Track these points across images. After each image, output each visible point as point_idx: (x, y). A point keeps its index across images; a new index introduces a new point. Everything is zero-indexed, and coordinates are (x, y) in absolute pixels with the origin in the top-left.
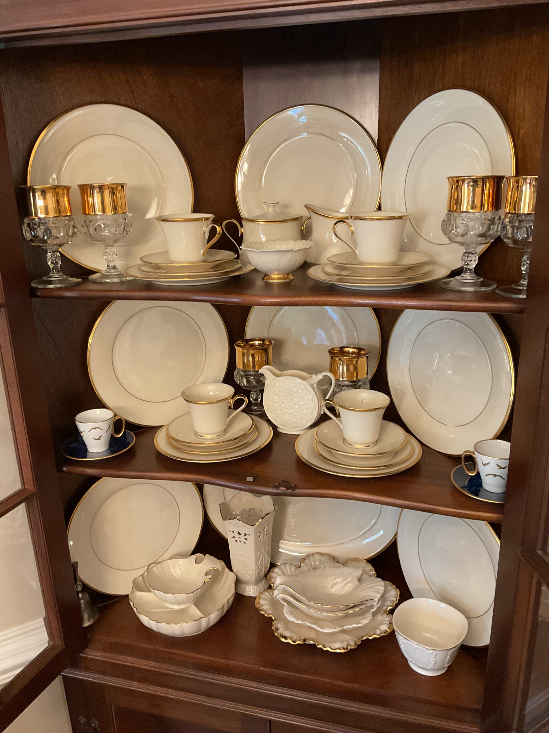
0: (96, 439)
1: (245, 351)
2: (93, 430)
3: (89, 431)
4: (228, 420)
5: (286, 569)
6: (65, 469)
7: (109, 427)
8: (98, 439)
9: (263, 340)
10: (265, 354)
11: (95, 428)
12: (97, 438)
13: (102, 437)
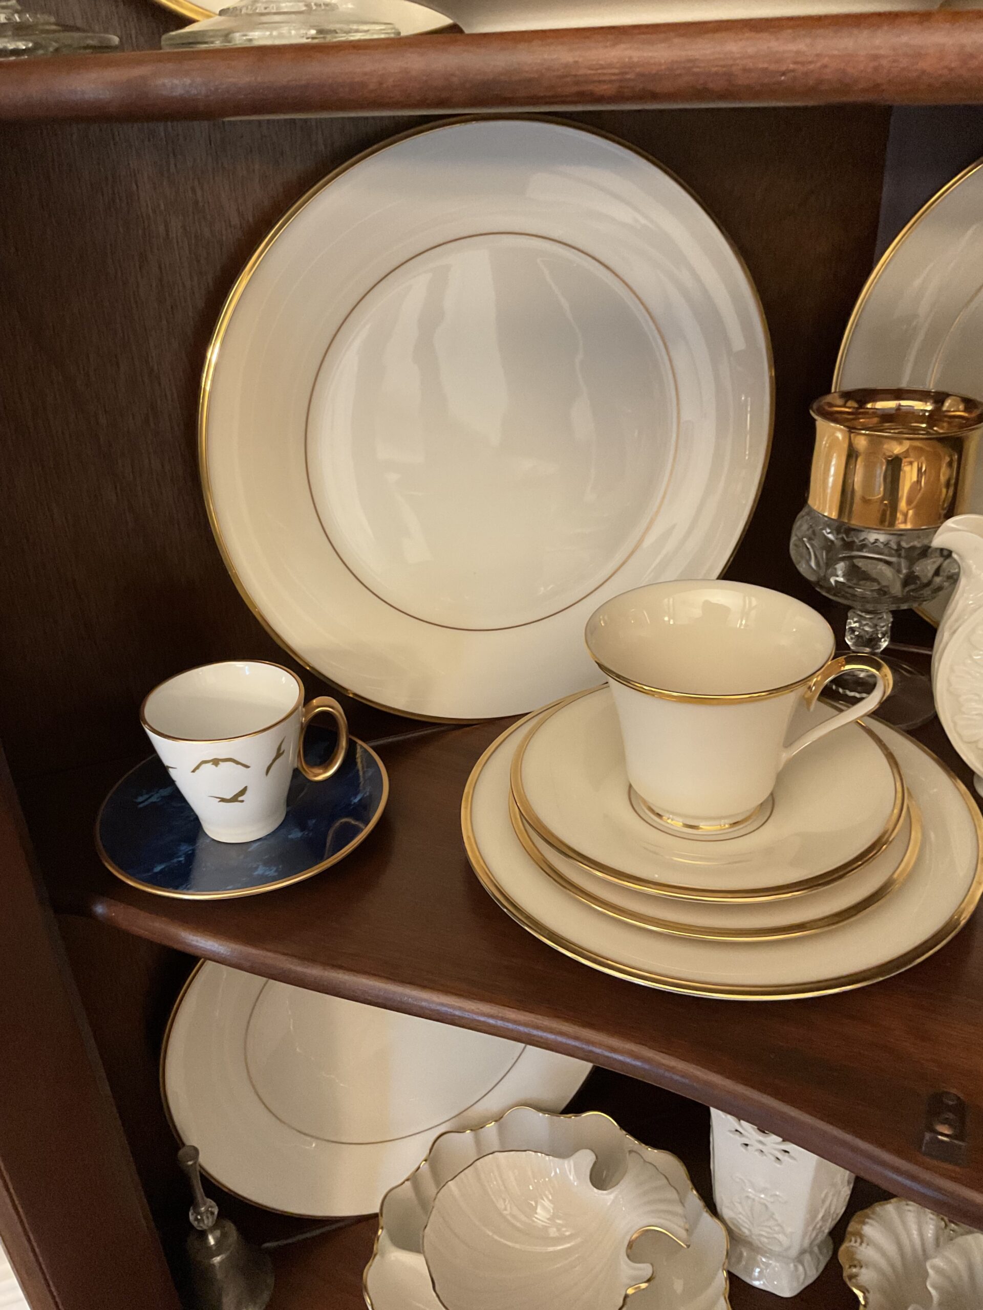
0: (223, 800)
1: (861, 442)
2: (209, 766)
3: (193, 771)
4: (785, 756)
5: (904, 1223)
6: (100, 909)
7: (279, 754)
8: (234, 799)
9: (939, 398)
10: (950, 464)
11: (216, 762)
12: (228, 797)
13: (248, 792)
